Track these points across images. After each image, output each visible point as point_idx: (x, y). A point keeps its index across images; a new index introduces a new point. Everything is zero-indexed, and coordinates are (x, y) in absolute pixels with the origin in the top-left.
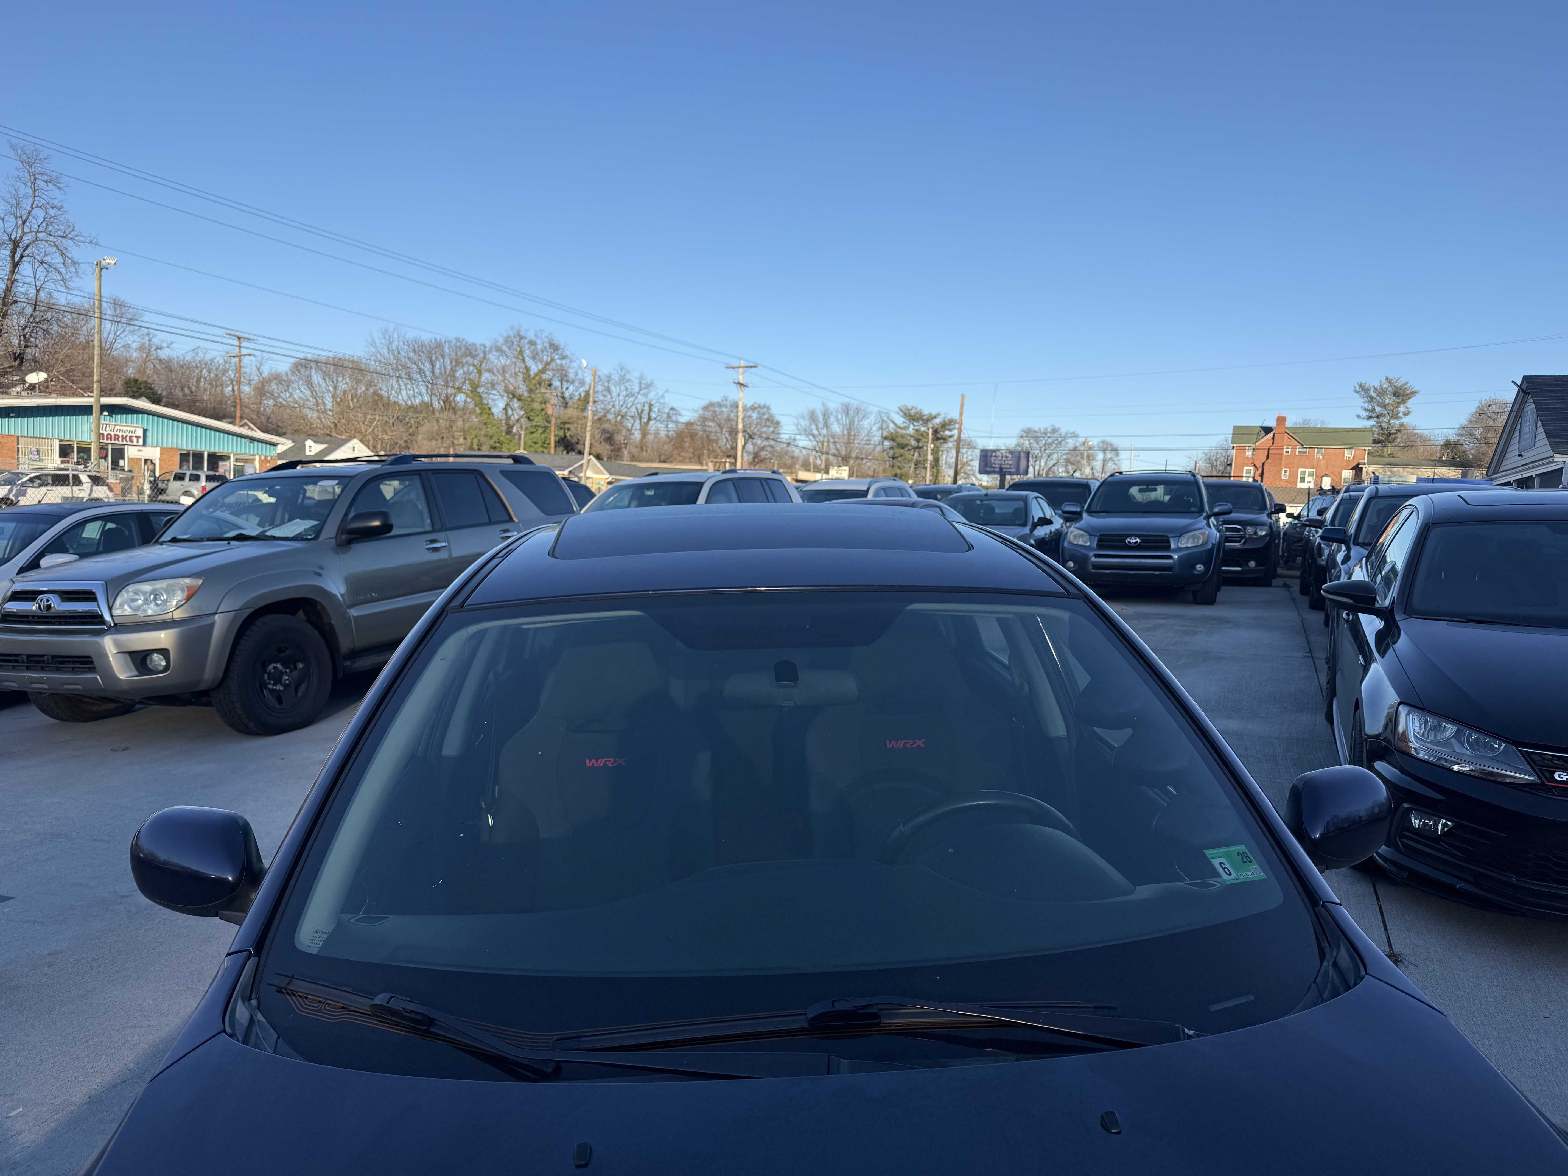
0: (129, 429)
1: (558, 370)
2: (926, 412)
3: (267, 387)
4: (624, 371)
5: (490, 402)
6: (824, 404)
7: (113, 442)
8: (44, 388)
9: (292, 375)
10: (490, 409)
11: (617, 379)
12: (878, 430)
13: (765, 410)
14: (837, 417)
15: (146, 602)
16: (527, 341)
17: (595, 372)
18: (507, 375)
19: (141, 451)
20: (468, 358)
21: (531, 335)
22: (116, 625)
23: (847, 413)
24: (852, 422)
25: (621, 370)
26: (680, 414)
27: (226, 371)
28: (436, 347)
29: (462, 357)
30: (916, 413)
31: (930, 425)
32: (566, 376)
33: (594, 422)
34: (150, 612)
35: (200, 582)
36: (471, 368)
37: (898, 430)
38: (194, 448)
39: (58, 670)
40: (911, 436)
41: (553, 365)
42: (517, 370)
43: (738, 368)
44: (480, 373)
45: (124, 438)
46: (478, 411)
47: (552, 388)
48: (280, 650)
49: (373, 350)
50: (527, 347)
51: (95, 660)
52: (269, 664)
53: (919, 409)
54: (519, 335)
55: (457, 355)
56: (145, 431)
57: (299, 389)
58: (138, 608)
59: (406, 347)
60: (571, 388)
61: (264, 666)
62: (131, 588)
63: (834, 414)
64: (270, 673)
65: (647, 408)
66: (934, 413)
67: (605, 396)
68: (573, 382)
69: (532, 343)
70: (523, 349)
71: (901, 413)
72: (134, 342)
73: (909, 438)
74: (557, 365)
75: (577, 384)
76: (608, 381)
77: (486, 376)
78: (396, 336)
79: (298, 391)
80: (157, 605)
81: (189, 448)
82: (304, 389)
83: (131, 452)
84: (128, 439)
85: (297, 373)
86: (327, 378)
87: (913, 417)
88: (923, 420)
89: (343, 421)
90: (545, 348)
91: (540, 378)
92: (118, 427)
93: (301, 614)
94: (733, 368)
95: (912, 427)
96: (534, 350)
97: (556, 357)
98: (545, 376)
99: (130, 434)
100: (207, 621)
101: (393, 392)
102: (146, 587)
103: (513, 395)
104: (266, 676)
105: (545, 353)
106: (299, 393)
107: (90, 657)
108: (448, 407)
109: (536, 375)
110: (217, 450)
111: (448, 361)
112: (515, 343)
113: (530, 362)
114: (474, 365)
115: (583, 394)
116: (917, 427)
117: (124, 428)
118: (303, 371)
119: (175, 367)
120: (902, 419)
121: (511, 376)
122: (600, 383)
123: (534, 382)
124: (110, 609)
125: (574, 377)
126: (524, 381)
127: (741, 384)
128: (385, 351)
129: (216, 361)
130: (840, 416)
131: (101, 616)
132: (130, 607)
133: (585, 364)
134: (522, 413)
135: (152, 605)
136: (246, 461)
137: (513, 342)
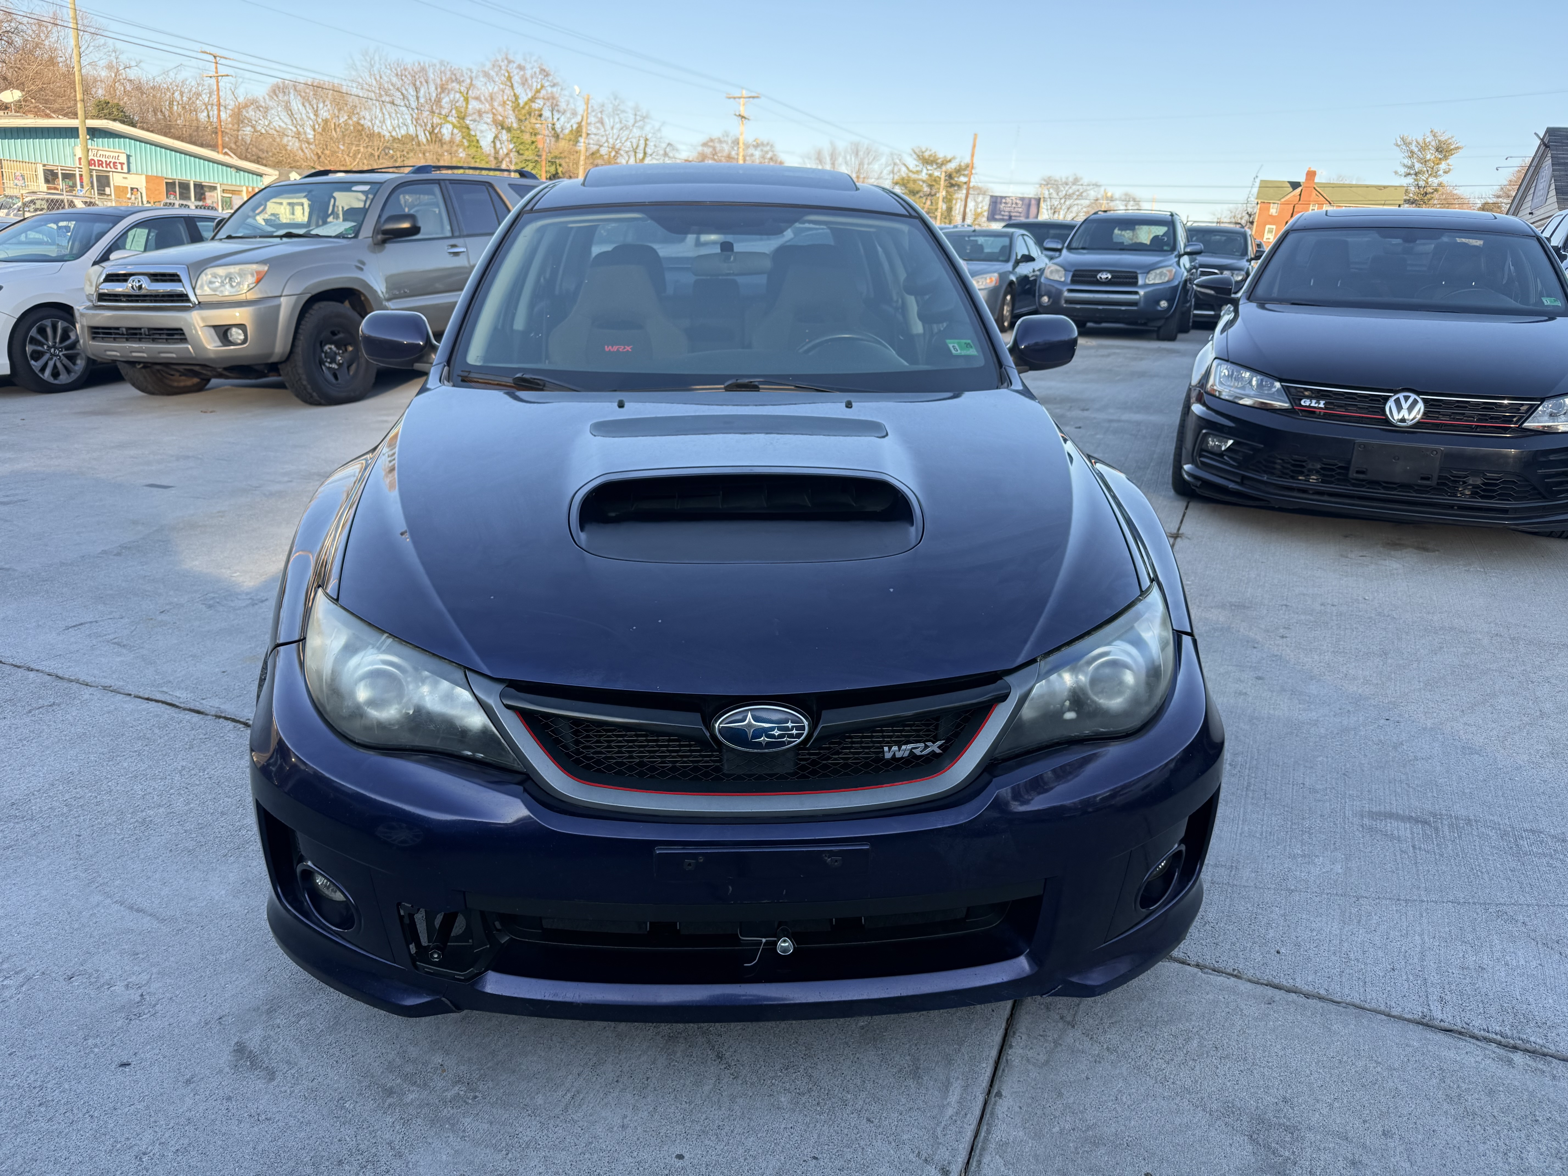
0: (112, 154)
1: (548, 99)
2: (941, 155)
3: (244, 113)
4: (618, 101)
5: (478, 133)
6: (832, 143)
7: (97, 168)
8: (20, 108)
9: (270, 100)
10: (478, 141)
11: (610, 110)
12: (889, 174)
13: (768, 148)
14: (845, 158)
15: (223, 284)
16: (515, 65)
17: (588, 99)
18: (496, 104)
19: (126, 178)
20: (454, 84)
21: (519, 60)
22: (199, 303)
23: (857, 154)
24: (861, 164)
25: (615, 99)
26: (677, 150)
27: (198, 95)
28: (420, 72)
29: (447, 82)
30: (930, 156)
31: (944, 168)
32: (557, 105)
33: (587, 158)
34: (227, 293)
35: (266, 268)
36: (458, 95)
37: (910, 174)
38: (180, 178)
39: (154, 340)
40: (924, 181)
41: (543, 92)
42: (505, 97)
43: (740, 98)
44: (467, 100)
45: (108, 164)
46: (466, 144)
47: (543, 118)
48: (334, 333)
49: (354, 73)
50: (515, 72)
51: (186, 331)
52: (325, 345)
53: (933, 151)
54: (507, 59)
55: (441, 80)
56: (128, 157)
57: (278, 115)
58: (214, 290)
59: (389, 71)
60: (562, 119)
61: (322, 345)
62: (209, 271)
63: (843, 154)
64: (326, 353)
65: (642, 142)
66: (949, 158)
67: (598, 129)
68: (564, 113)
69: (521, 68)
70: (512, 75)
71: (915, 156)
72: (100, 59)
73: (921, 183)
74: (547, 93)
75: (568, 115)
76: (601, 112)
77: (474, 105)
78: (377, 58)
79: (277, 118)
80: (232, 286)
81: (175, 177)
82: (284, 115)
83: (117, 179)
84: (112, 165)
85: (275, 98)
86: (307, 105)
87: (928, 161)
88: (937, 164)
89: (327, 152)
90: (535, 73)
91: (530, 107)
92: (100, 152)
93: (347, 303)
94: (734, 98)
95: (925, 171)
96: (523, 76)
97: (547, 84)
98: (535, 106)
99: (113, 160)
100: (275, 302)
101: (377, 122)
102: (221, 271)
103: (502, 126)
104: (323, 355)
105: (534, 80)
106: (279, 120)
107: (181, 330)
108: (434, 139)
109: (526, 104)
110: (203, 180)
111: (432, 88)
112: (503, 68)
113: (519, 90)
114: (461, 92)
115: (575, 126)
116: (930, 172)
117: (107, 154)
118: (281, 95)
119: (145, 87)
120: (915, 162)
121: (500, 105)
122: (593, 114)
123: (524, 111)
124: (194, 289)
125: (565, 107)
126: (514, 111)
127: (743, 117)
128: (367, 75)
129: (187, 83)
130: (848, 158)
131: (187, 295)
132: (210, 288)
133: (577, 90)
134: (511, 146)
135: (228, 286)
136: (233, 192)
137: (500, 67)
